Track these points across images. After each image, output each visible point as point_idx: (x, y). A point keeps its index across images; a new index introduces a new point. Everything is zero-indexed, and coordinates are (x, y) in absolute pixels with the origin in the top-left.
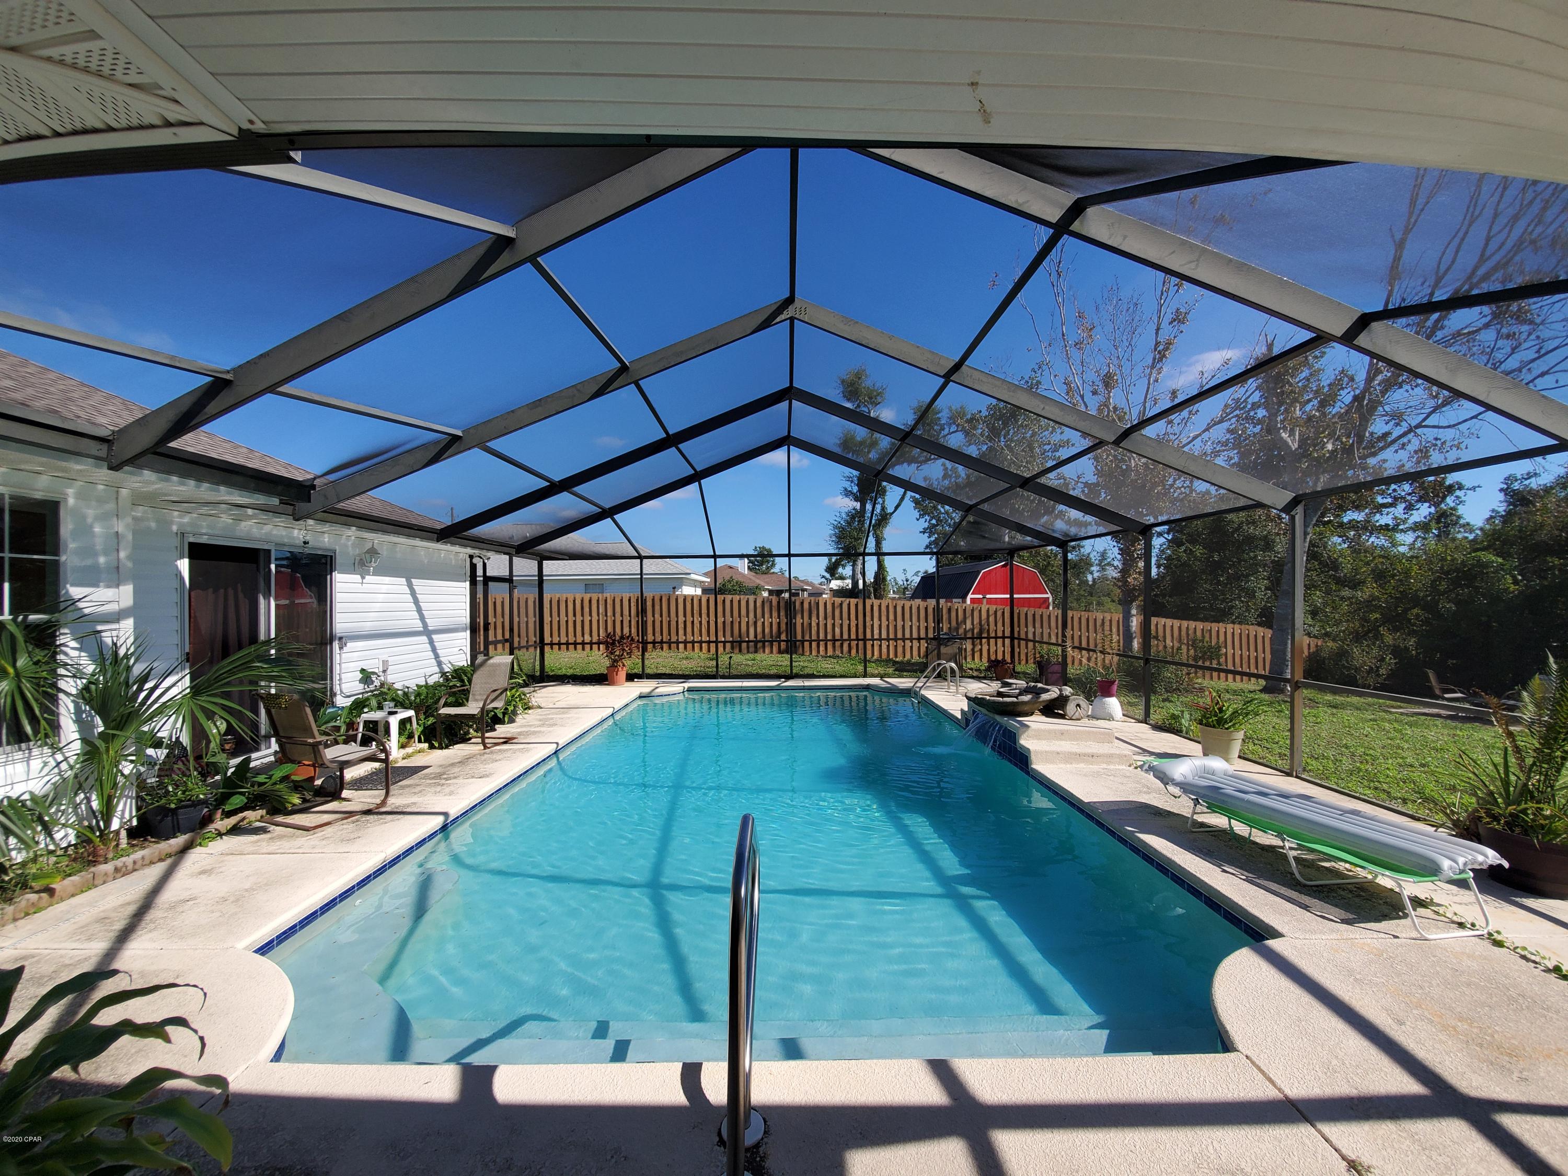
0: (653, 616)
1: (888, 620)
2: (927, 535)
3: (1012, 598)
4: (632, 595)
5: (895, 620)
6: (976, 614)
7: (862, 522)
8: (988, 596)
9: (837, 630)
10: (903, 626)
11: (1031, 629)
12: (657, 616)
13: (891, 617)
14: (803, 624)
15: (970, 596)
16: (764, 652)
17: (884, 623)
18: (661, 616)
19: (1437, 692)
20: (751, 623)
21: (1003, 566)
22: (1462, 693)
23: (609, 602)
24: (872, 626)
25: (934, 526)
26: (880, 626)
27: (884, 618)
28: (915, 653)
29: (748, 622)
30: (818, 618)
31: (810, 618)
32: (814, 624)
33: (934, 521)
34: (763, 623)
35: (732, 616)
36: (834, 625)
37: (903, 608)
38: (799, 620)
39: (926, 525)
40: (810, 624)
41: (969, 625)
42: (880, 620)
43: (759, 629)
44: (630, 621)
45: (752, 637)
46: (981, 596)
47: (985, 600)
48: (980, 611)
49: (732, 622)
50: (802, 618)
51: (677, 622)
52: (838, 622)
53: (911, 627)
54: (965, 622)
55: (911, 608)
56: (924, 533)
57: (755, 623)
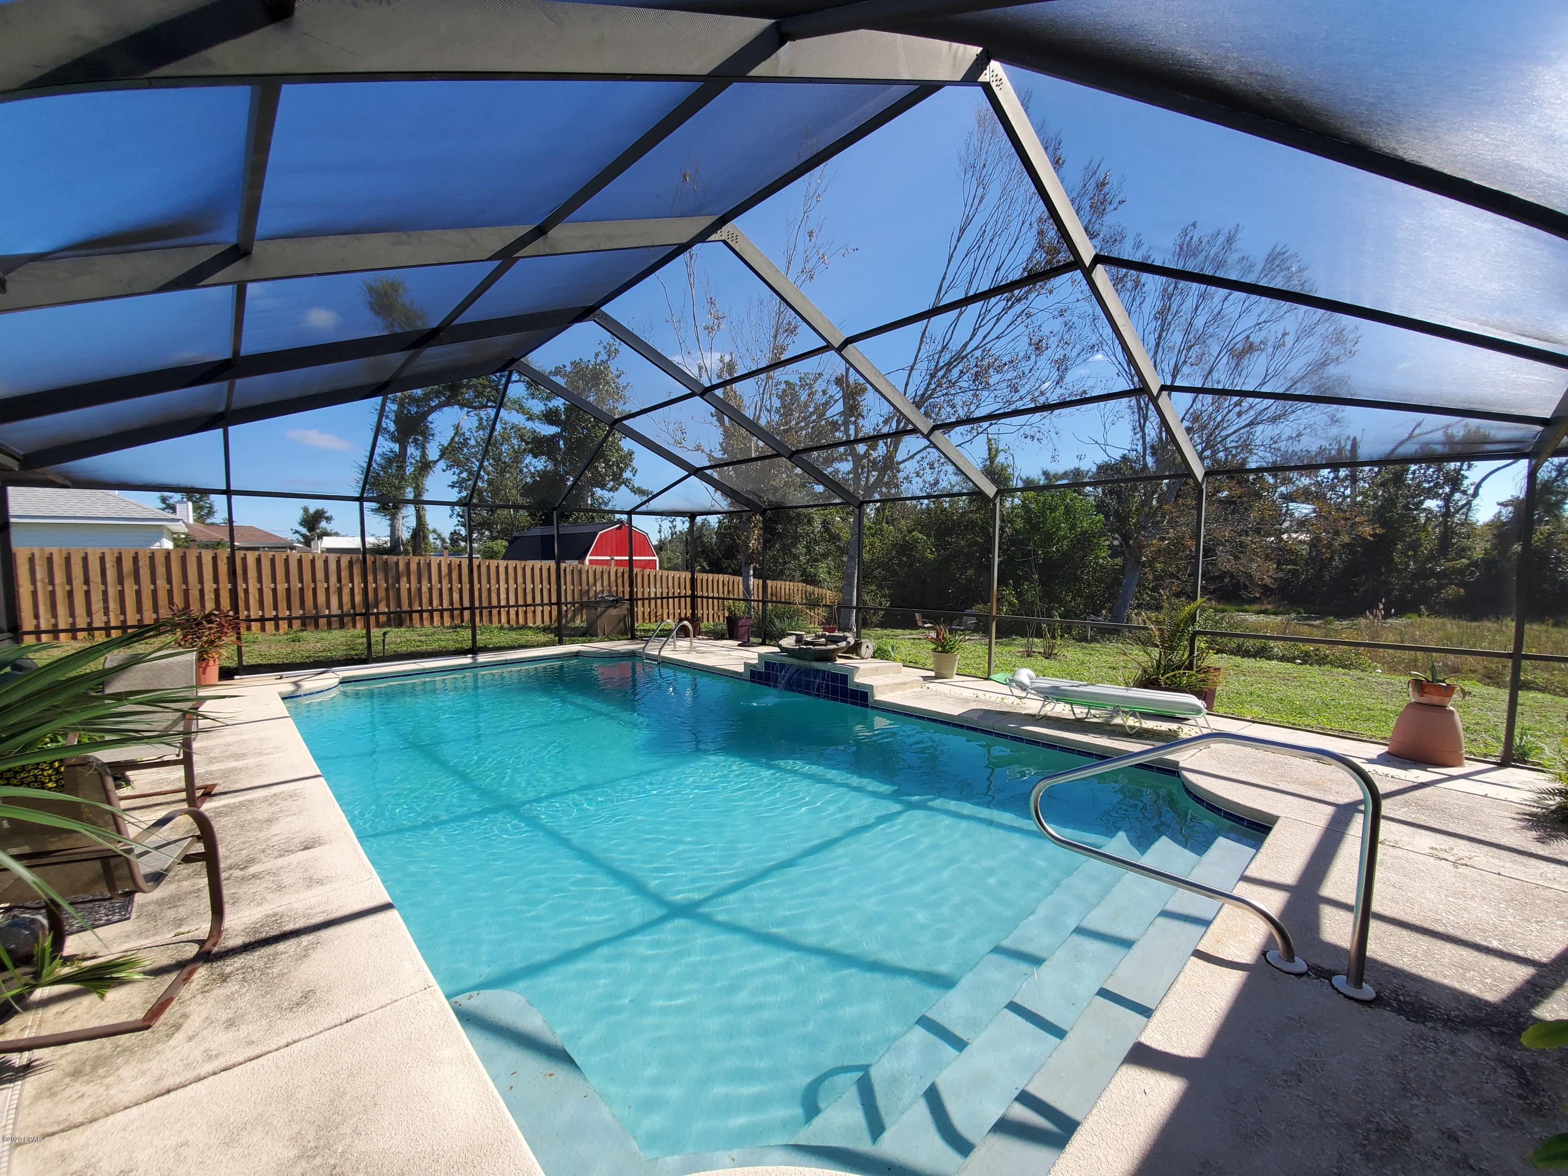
0: (154, 581)
1: (516, 582)
2: (456, 490)
3: (631, 560)
4: (106, 550)
5: (524, 583)
6: (606, 576)
7: (402, 467)
8: (616, 558)
9: (456, 596)
10: (533, 589)
11: (653, 590)
12: (161, 582)
13: (520, 580)
14: (409, 590)
15: (588, 558)
16: (354, 626)
17: (512, 586)
18: (169, 581)
19: (920, 624)
20: (333, 589)
21: (617, 528)
22: (930, 623)
23: (58, 562)
24: (498, 589)
25: (464, 480)
26: (507, 589)
27: (511, 581)
28: (547, 618)
29: (327, 589)
30: (430, 581)
31: (420, 582)
32: (425, 589)
33: (464, 475)
34: (352, 590)
35: (301, 580)
36: (451, 589)
37: (533, 569)
38: (404, 585)
39: (455, 478)
40: (420, 589)
41: (599, 588)
42: (507, 583)
43: (346, 598)
44: (105, 593)
45: (335, 609)
46: (608, 558)
47: (613, 562)
48: (609, 572)
49: (302, 590)
50: (409, 581)
51: (202, 591)
52: (456, 586)
53: (542, 590)
54: (595, 585)
55: (541, 569)
56: (453, 487)
57: (340, 591)
